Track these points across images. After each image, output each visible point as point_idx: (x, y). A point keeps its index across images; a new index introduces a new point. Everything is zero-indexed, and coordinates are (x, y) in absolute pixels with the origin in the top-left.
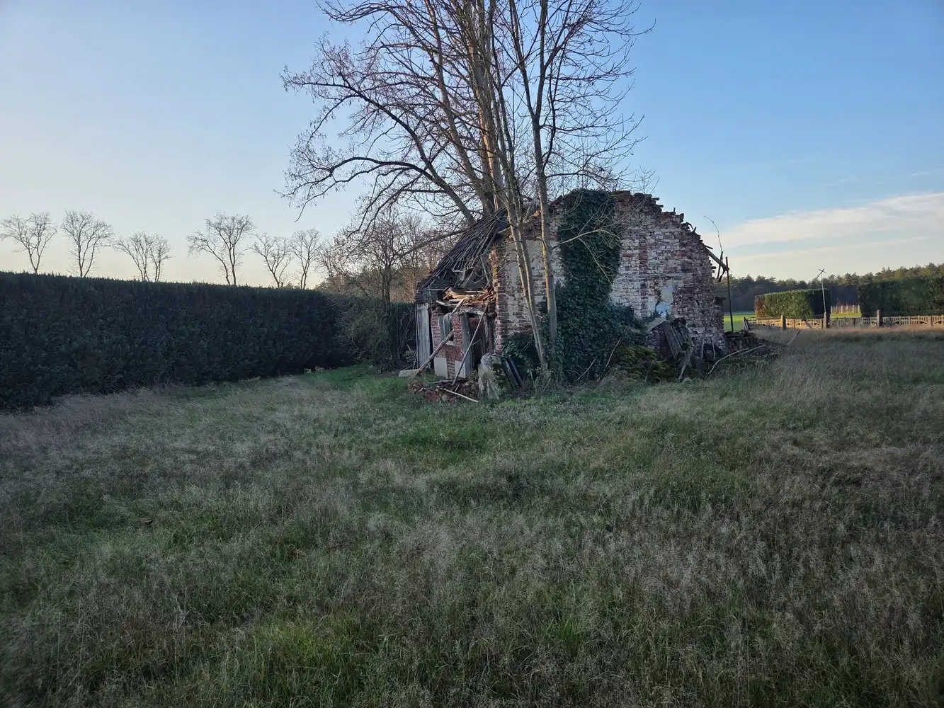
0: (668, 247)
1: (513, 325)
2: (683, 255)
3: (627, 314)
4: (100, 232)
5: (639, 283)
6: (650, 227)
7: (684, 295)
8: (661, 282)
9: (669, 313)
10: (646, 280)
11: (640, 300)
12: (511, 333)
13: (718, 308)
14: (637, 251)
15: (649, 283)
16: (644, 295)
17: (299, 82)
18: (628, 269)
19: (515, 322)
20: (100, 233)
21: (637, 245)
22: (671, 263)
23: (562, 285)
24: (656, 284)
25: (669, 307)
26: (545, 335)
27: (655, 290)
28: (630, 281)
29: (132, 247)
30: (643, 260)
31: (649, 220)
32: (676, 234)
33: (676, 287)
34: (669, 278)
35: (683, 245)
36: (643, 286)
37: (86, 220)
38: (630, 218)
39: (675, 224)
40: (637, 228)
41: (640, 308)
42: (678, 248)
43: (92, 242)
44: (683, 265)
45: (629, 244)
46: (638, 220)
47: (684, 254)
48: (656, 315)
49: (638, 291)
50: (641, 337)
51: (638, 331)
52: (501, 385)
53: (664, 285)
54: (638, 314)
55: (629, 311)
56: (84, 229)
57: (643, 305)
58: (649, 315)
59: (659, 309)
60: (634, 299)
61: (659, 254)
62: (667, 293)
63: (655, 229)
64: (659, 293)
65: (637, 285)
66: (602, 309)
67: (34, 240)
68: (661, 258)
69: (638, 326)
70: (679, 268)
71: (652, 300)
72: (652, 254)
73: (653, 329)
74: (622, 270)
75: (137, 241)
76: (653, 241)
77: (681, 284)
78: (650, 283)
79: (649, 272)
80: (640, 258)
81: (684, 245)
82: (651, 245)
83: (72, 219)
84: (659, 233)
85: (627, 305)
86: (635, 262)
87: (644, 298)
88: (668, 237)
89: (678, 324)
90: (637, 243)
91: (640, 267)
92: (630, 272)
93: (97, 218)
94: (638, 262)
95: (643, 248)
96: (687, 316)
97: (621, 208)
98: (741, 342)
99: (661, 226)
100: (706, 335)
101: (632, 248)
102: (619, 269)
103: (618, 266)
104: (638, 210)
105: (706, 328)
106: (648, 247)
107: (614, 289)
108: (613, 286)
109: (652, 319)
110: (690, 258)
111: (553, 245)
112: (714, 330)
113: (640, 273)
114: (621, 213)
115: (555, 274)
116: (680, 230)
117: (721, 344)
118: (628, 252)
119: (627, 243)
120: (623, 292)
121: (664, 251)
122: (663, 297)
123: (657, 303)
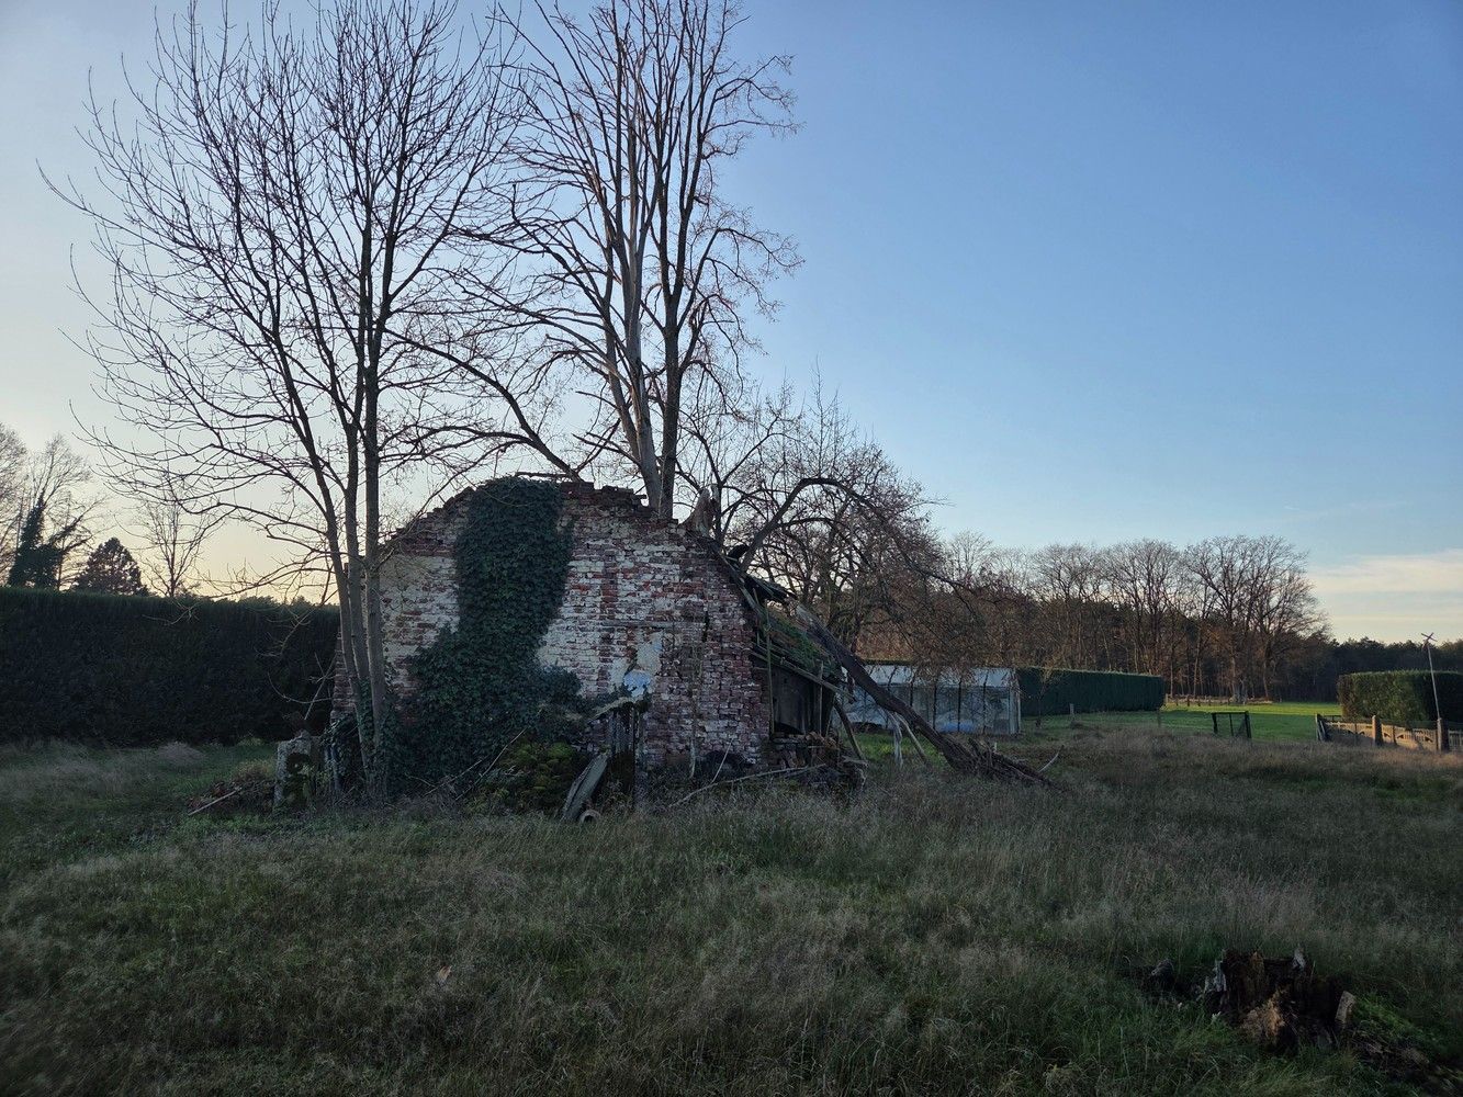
0: (659, 577)
2: (686, 593)
3: (563, 686)
5: (598, 635)
6: (625, 541)
7: (679, 663)
8: (639, 635)
9: (650, 691)
10: (612, 631)
11: (596, 663)
13: (751, 688)
14: (598, 581)
15: (616, 635)
16: (605, 655)
18: (579, 609)
21: (599, 570)
22: (662, 604)
23: (453, 630)
24: (630, 638)
25: (650, 679)
27: (629, 648)
28: (582, 630)
30: (610, 599)
31: (625, 530)
32: (675, 554)
33: (667, 646)
34: (657, 629)
35: (687, 575)
36: (607, 640)
38: (595, 528)
39: (675, 540)
40: (601, 542)
41: (595, 677)
42: (678, 579)
44: (686, 609)
45: (584, 568)
46: (605, 530)
47: (688, 590)
48: (624, 691)
49: (594, 648)
51: (575, 717)
53: (647, 640)
54: (589, 689)
55: (571, 681)
57: (603, 674)
58: (611, 690)
59: (631, 681)
60: (590, 660)
61: (641, 589)
62: (650, 653)
63: (635, 547)
64: (632, 654)
65: (594, 637)
68: (643, 594)
69: (585, 707)
70: (678, 613)
71: (618, 666)
72: (624, 587)
74: (567, 610)
76: (629, 564)
77: (678, 641)
78: (618, 634)
79: (618, 616)
80: (604, 589)
81: (690, 575)
82: (625, 572)
84: (643, 552)
85: (570, 670)
86: (594, 600)
87: (604, 661)
88: (656, 560)
90: (599, 567)
91: (602, 608)
92: (583, 615)
94: (599, 599)
95: (609, 576)
96: (685, 699)
97: (574, 509)
98: (793, 754)
99: (647, 542)
100: (724, 736)
101: (590, 575)
102: (562, 609)
103: (561, 604)
104: (606, 514)
105: (723, 723)
106: (620, 576)
107: (549, 642)
108: (548, 637)
109: (614, 697)
110: (703, 597)
111: (445, 565)
112: (741, 726)
113: (602, 618)
114: (575, 518)
115: (442, 612)
116: (682, 548)
117: (752, 755)
118: (584, 581)
119: (581, 566)
120: (566, 648)
121: (649, 583)
122: (640, 661)
123: (629, 671)
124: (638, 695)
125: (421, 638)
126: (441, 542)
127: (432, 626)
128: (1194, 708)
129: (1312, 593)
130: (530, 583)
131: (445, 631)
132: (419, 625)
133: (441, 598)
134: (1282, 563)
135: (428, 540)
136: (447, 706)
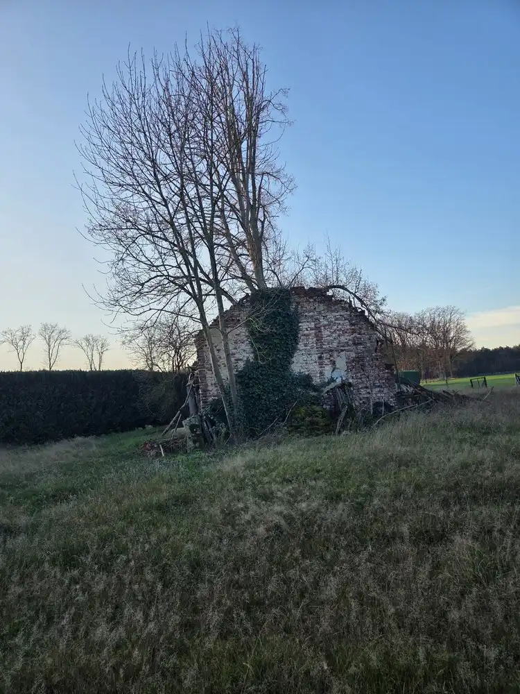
0: (340, 327)
1: (211, 393)
2: (353, 333)
3: (306, 381)
4: (63, 335)
5: (316, 356)
6: (323, 312)
7: (357, 364)
8: (335, 354)
9: (344, 379)
10: (322, 353)
11: (317, 369)
12: (210, 399)
13: (388, 373)
14: (313, 331)
15: (325, 355)
16: (321, 364)
18: (306, 345)
19: (213, 390)
21: (313, 326)
22: (343, 339)
23: (251, 360)
24: (331, 356)
25: (343, 373)
27: (331, 361)
28: (309, 354)
29: (84, 344)
30: (319, 338)
31: (322, 307)
32: (345, 316)
33: (348, 358)
34: (342, 350)
35: (352, 325)
36: (320, 358)
37: (53, 328)
38: (308, 307)
39: (343, 309)
40: (311, 314)
41: (318, 375)
42: (348, 327)
43: (58, 342)
44: (354, 340)
45: (305, 326)
46: (313, 308)
47: (354, 331)
48: (332, 380)
49: (316, 362)
50: (318, 399)
51: (313, 394)
53: (338, 356)
54: (316, 380)
55: (308, 378)
56: (53, 334)
57: (321, 374)
58: (326, 380)
59: (335, 375)
60: (313, 368)
61: (332, 333)
62: (341, 362)
63: (327, 314)
64: (334, 363)
65: (315, 357)
66: (283, 377)
67: (21, 343)
68: (334, 335)
69: (315, 389)
70: (351, 342)
72: (325, 333)
73: (328, 391)
74: (301, 346)
75: (88, 340)
76: (326, 323)
77: (353, 355)
79: (324, 346)
80: (316, 336)
81: (354, 324)
82: (324, 326)
83: (45, 328)
84: (331, 316)
85: (307, 373)
86: (312, 340)
87: (321, 367)
88: (337, 319)
89: (344, 386)
90: (312, 325)
91: (316, 343)
92: (308, 348)
93: (61, 327)
94: (315, 339)
95: (318, 328)
96: (360, 381)
97: (297, 300)
98: (410, 399)
99: (332, 311)
100: (379, 395)
101: (309, 329)
102: (299, 346)
103: (298, 344)
104: (312, 300)
105: (378, 389)
106: (322, 328)
107: (295, 361)
108: (294, 359)
109: (329, 383)
110: (360, 334)
111: (243, 331)
112: (386, 390)
113: (317, 348)
114: (298, 303)
115: (244, 353)
116: (348, 313)
117: (392, 402)
118: (306, 332)
119: (304, 325)
120: (303, 363)
121: (336, 330)
122: (338, 366)
123: (333, 371)
124: (339, 381)
125: (236, 366)
126: (239, 320)
127: (241, 360)
128: (432, 383)
129: (468, 329)
130: (285, 335)
131: (248, 361)
132: (236, 360)
133: (243, 346)
134: (455, 317)
135: (233, 320)
136: (258, 394)
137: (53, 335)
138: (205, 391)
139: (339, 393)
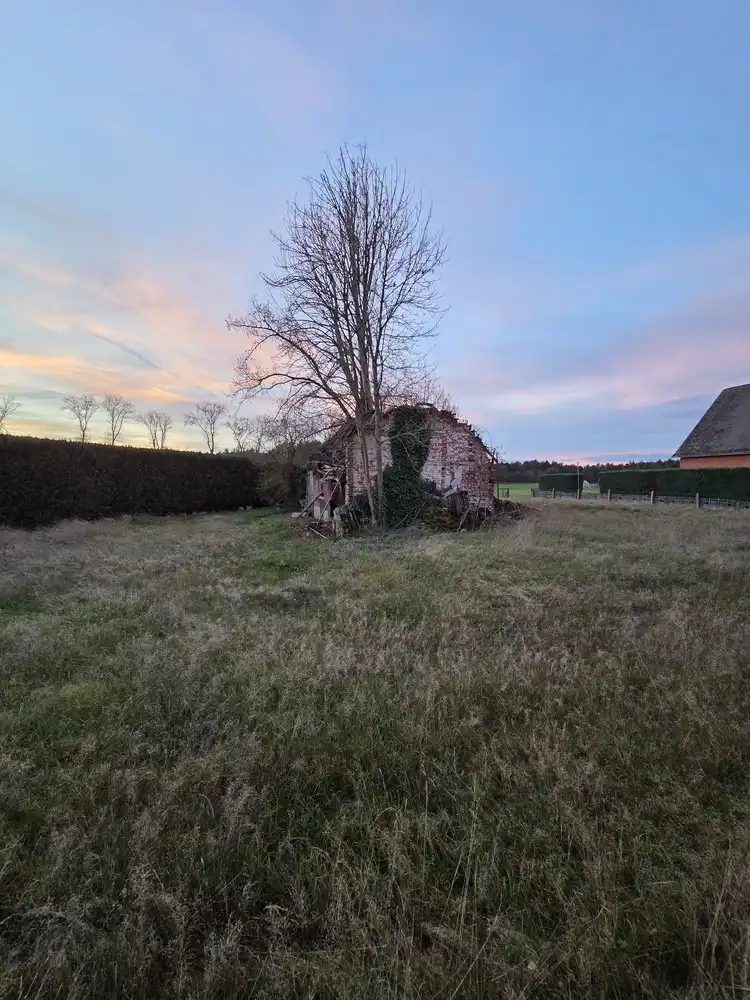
0: (461, 445)
1: (357, 489)
2: (470, 451)
3: (431, 487)
5: (441, 467)
6: (449, 431)
7: (470, 476)
8: (455, 466)
9: (459, 487)
10: (445, 465)
11: (440, 477)
12: (355, 494)
14: (440, 447)
16: (443, 475)
17: (238, 324)
18: (434, 457)
19: (358, 487)
20: (127, 410)
22: (462, 455)
23: (391, 466)
24: (451, 468)
25: (459, 483)
26: (375, 498)
27: (451, 472)
28: (435, 465)
29: (147, 420)
30: (444, 452)
31: (449, 427)
32: (466, 437)
33: (464, 471)
34: (460, 465)
36: (443, 469)
37: (118, 401)
38: (439, 427)
39: (466, 431)
40: (441, 432)
41: (440, 483)
42: (467, 446)
43: (122, 415)
44: (469, 457)
46: (442, 427)
48: (451, 487)
49: (440, 472)
50: (439, 502)
51: (438, 498)
52: (344, 528)
53: (457, 469)
54: (439, 487)
55: (433, 484)
56: (117, 406)
57: (443, 482)
58: (446, 487)
59: (453, 484)
60: (437, 477)
61: (455, 450)
62: (458, 474)
63: (453, 433)
64: (453, 474)
65: (439, 468)
66: (415, 482)
67: (84, 412)
68: (455, 452)
69: (438, 494)
70: (467, 459)
71: (448, 478)
72: (450, 449)
73: (448, 497)
74: (430, 458)
75: (151, 416)
76: (451, 440)
77: (467, 469)
78: (447, 467)
79: (447, 460)
80: (442, 450)
81: (471, 445)
82: (449, 443)
83: (109, 399)
84: (456, 436)
85: (432, 480)
86: (439, 454)
87: (443, 477)
88: (459, 439)
89: (462, 494)
90: (440, 441)
91: (442, 457)
92: (435, 460)
93: (126, 400)
94: (441, 453)
95: (444, 445)
96: (470, 490)
97: (431, 419)
99: (456, 432)
100: (482, 502)
101: (437, 444)
102: (428, 457)
104: (442, 421)
106: (448, 445)
107: (425, 470)
108: (424, 468)
109: (448, 490)
110: (474, 453)
111: (386, 440)
112: (488, 499)
113: (442, 461)
114: (432, 422)
115: (386, 458)
116: (468, 435)
117: (491, 509)
118: (435, 447)
119: (434, 441)
120: (430, 472)
121: (457, 448)
122: (455, 477)
123: (452, 480)
124: (456, 489)
125: (380, 468)
126: (383, 431)
127: (383, 464)
130: (420, 448)
131: (388, 466)
133: (385, 453)
137: (118, 408)
138: (351, 487)
139: (459, 499)
